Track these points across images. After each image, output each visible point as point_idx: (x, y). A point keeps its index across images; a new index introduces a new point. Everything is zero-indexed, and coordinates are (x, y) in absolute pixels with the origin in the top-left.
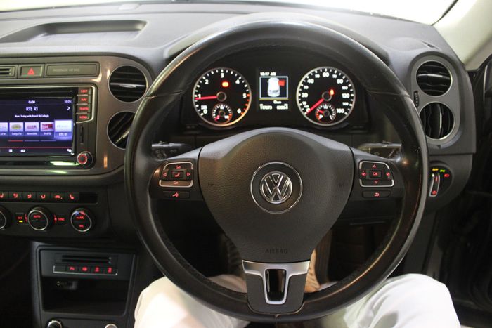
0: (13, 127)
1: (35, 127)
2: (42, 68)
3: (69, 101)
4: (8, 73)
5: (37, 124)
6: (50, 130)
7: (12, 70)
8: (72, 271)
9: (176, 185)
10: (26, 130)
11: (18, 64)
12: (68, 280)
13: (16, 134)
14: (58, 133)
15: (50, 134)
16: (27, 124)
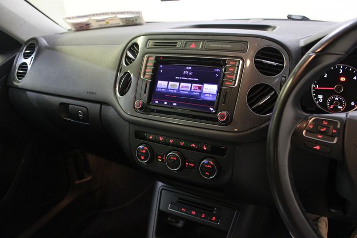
0: (171, 85)
1: (188, 87)
2: (201, 43)
3: (218, 70)
4: (176, 46)
5: (189, 85)
6: (199, 91)
7: (179, 44)
8: (183, 212)
9: (320, 138)
10: (181, 88)
11: (184, 39)
12: (178, 218)
13: (172, 91)
14: (205, 94)
15: (198, 94)
16: (182, 84)
